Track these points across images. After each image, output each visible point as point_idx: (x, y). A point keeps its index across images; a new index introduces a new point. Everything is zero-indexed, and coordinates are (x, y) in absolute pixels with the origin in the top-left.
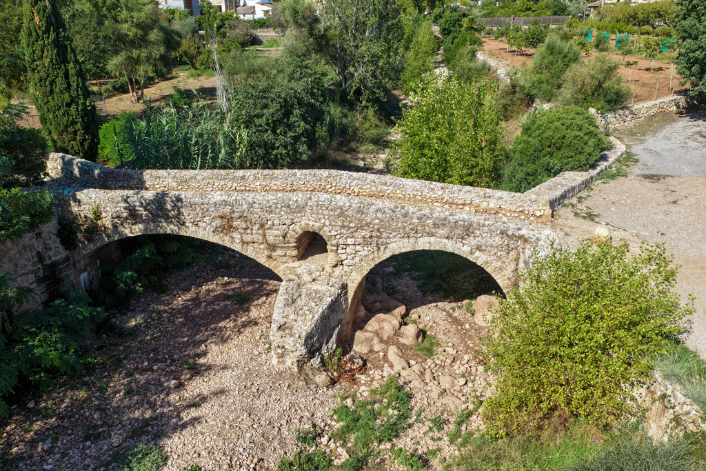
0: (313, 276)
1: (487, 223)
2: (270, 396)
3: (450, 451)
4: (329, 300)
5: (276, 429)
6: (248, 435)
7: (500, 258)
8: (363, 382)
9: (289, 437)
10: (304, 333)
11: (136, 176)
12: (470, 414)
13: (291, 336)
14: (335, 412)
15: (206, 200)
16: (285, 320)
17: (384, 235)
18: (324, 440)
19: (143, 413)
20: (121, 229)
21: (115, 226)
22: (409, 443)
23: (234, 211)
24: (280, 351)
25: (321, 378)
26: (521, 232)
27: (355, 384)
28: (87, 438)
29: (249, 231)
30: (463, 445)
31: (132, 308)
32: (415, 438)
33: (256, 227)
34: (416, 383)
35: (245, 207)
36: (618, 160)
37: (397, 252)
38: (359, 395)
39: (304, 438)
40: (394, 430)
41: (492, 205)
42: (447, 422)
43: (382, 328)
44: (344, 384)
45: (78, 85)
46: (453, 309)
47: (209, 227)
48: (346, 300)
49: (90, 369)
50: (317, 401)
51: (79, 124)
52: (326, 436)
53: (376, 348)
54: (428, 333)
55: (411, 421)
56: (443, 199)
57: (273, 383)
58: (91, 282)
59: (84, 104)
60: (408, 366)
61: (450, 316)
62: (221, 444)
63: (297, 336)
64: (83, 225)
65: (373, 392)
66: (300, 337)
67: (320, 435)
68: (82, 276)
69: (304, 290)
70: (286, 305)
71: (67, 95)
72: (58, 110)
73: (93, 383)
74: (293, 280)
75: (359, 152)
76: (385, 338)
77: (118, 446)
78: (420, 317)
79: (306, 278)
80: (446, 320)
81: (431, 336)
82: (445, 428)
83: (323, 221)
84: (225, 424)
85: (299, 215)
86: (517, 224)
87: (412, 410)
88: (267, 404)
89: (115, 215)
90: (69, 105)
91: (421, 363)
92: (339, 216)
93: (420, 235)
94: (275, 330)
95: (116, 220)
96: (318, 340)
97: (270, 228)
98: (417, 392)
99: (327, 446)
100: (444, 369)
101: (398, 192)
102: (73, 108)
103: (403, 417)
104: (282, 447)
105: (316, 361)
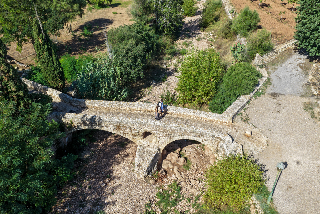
0: (148, 145)
1: (208, 133)
2: (135, 189)
3: (192, 210)
4: (154, 155)
5: (139, 203)
6: (130, 206)
7: (212, 143)
8: (165, 182)
9: (143, 205)
10: (146, 168)
11: (82, 102)
12: (200, 196)
13: (142, 169)
14: (157, 195)
15: (111, 120)
16: (139, 162)
17: (173, 134)
18: (153, 206)
19: (96, 196)
20: (80, 127)
21: (78, 126)
22: (180, 207)
23: (120, 124)
24: (138, 173)
25: (152, 181)
26: (219, 136)
27: (163, 182)
28: (80, 206)
29: (126, 130)
30: (196, 209)
31: (84, 149)
32: (182, 205)
33: (128, 129)
34: (183, 183)
35: (124, 123)
36: (264, 84)
37: (177, 140)
38: (164, 187)
39: (147, 206)
40: (175, 203)
41: (211, 119)
42: (192, 199)
43: (172, 159)
44: (159, 182)
45: (57, 63)
46: (197, 147)
47: (112, 128)
48: (160, 152)
49: (75, 177)
50: (151, 191)
51: (58, 77)
52: (154, 204)
53: (170, 167)
54: (188, 159)
55: (181, 198)
56: (194, 116)
57: (136, 184)
58: (69, 140)
59: (59, 70)
60: (180, 175)
61: (196, 150)
62: (122, 209)
63: (144, 169)
64: (67, 125)
65: (169, 186)
66: (145, 169)
67: (152, 204)
68: (66, 139)
69: (145, 150)
70: (140, 156)
71: (53, 67)
72: (50, 73)
73: (77, 183)
74: (141, 146)
75: (163, 59)
76: (173, 163)
77: (90, 210)
78: (185, 151)
79: (146, 145)
80: (195, 153)
81: (189, 160)
82: (192, 202)
83: (152, 129)
84: (122, 201)
85: (144, 127)
86: (218, 134)
87: (181, 194)
88: (135, 193)
89: (78, 123)
90: (54, 71)
91: (185, 173)
92: (157, 128)
93: (185, 135)
94: (136, 166)
95: (78, 124)
96: (151, 168)
97: (133, 130)
98: (183, 187)
99: (154, 208)
100: (192, 175)
101: (178, 113)
102: (55, 72)
103: (178, 197)
104: (141, 210)
105: (150, 175)
